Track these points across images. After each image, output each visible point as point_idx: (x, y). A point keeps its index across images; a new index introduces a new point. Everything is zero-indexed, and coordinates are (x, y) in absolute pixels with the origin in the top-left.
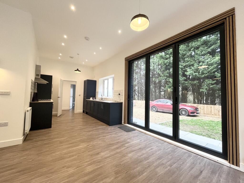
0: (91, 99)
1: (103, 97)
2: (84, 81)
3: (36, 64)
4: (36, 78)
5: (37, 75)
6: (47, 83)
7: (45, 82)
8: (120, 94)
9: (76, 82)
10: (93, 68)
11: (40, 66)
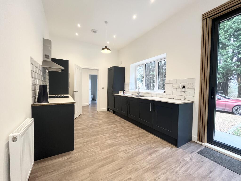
0: (121, 93)
1: (139, 91)
2: (108, 69)
3: (43, 37)
4: (44, 61)
5: (46, 56)
6: (62, 70)
7: (59, 68)
8: (184, 87)
9: (98, 70)
10: (118, 52)
11: (50, 40)
